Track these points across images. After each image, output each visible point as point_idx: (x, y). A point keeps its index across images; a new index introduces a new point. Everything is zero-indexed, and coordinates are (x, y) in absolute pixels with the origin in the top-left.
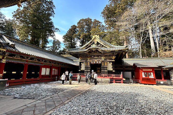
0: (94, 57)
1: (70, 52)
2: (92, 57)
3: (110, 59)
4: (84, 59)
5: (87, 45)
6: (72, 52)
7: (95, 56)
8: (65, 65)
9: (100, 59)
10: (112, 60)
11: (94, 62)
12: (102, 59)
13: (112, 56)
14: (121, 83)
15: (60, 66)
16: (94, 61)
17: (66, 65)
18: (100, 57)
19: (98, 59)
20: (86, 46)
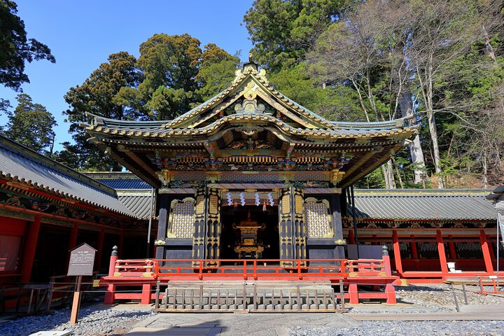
0: (240, 170)
1: (110, 136)
2: (228, 170)
3: (319, 182)
4: (186, 182)
5: (209, 111)
6: (125, 137)
7: (243, 166)
8: (68, 212)
9: (274, 182)
10: (331, 186)
11: (242, 196)
12: (283, 182)
13: (331, 168)
14: (384, 300)
15: (37, 217)
16: (242, 190)
17: (79, 212)
18: (270, 169)
19: (263, 182)
20: (203, 115)
